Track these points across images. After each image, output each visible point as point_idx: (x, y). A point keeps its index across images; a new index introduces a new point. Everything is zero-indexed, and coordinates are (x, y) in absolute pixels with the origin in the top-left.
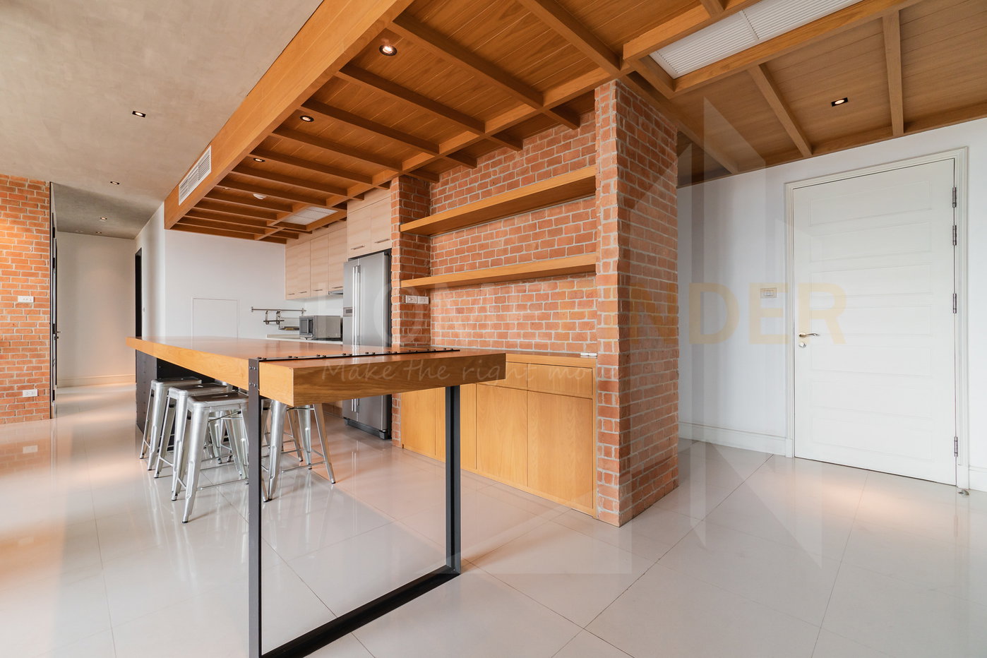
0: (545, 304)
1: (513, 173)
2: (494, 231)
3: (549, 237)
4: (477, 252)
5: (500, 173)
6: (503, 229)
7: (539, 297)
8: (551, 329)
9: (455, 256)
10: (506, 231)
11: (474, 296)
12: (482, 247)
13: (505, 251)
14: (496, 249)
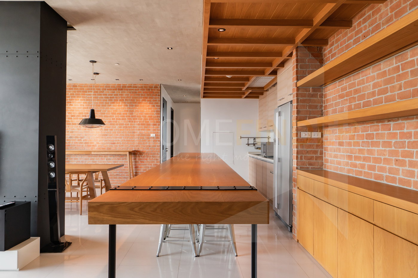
0: (408, 142)
1: (380, 23)
2: (365, 77)
3: (411, 77)
4: (353, 96)
5: (370, 26)
6: (372, 74)
7: (403, 135)
8: (414, 167)
9: (338, 101)
10: (374, 76)
11: (350, 133)
12: (356, 91)
13: (373, 94)
14: (366, 93)
